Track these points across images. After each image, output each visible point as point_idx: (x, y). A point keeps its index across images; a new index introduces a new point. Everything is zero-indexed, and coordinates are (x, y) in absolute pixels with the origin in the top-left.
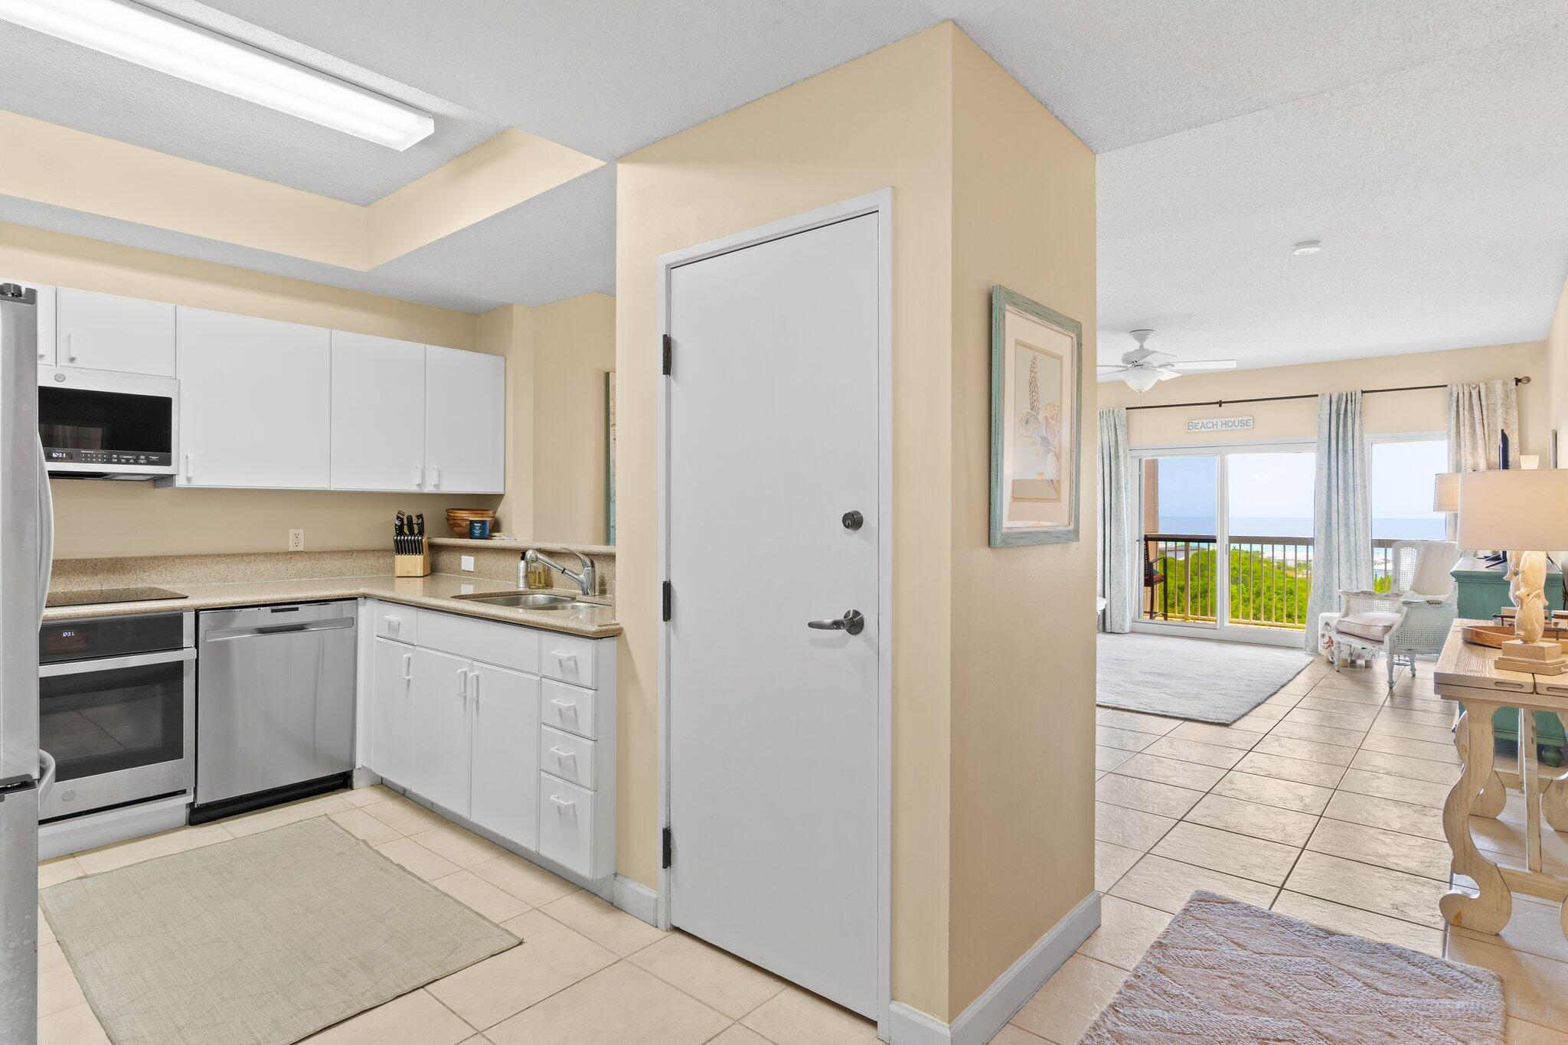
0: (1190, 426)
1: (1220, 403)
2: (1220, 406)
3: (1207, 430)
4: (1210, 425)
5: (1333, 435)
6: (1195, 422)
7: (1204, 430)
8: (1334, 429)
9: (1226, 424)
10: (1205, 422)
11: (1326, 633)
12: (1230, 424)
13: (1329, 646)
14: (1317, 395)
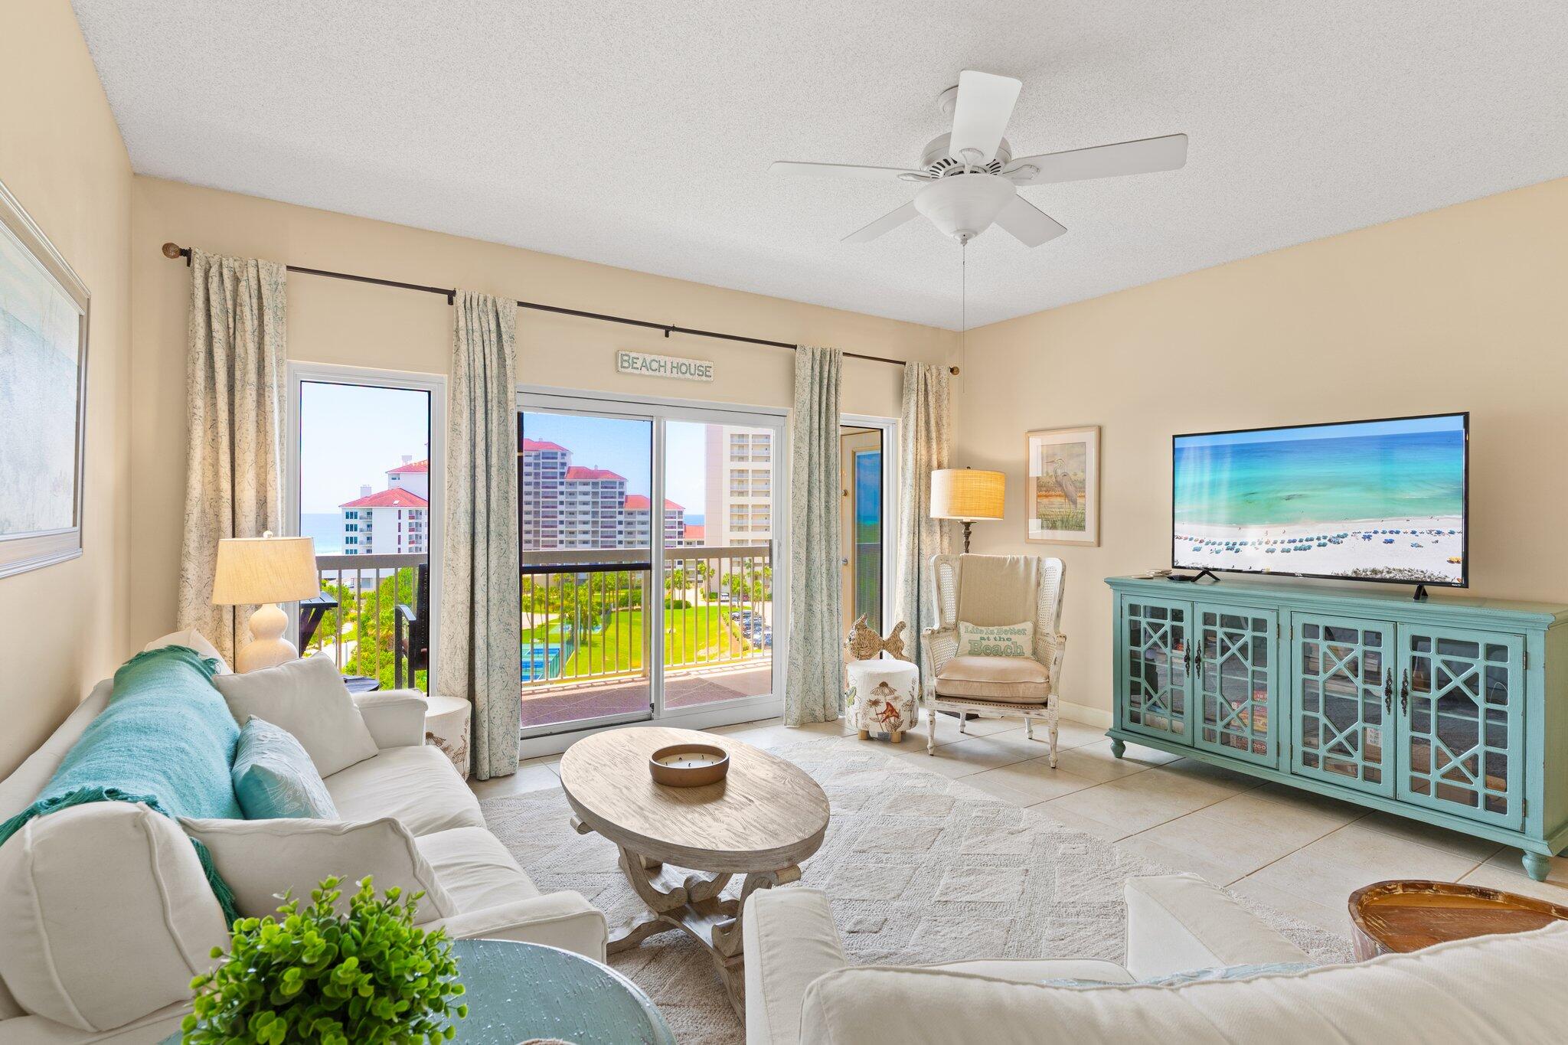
0: (621, 361)
1: (668, 330)
2: (667, 335)
3: (651, 373)
4: (655, 365)
5: (816, 407)
6: (633, 355)
7: (647, 373)
8: (816, 398)
9: (679, 367)
10: (649, 358)
11: (881, 698)
12: (684, 369)
13: (888, 717)
14: (795, 347)
